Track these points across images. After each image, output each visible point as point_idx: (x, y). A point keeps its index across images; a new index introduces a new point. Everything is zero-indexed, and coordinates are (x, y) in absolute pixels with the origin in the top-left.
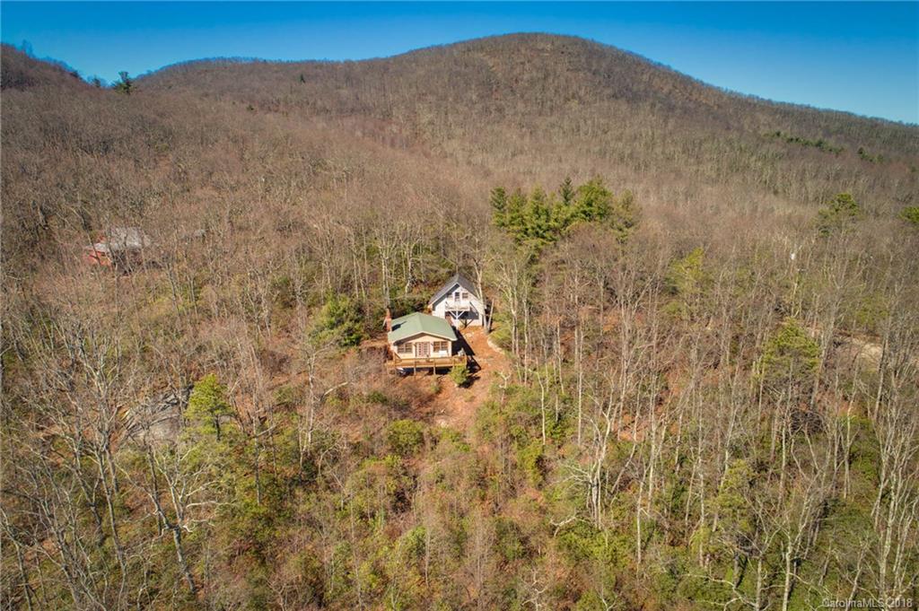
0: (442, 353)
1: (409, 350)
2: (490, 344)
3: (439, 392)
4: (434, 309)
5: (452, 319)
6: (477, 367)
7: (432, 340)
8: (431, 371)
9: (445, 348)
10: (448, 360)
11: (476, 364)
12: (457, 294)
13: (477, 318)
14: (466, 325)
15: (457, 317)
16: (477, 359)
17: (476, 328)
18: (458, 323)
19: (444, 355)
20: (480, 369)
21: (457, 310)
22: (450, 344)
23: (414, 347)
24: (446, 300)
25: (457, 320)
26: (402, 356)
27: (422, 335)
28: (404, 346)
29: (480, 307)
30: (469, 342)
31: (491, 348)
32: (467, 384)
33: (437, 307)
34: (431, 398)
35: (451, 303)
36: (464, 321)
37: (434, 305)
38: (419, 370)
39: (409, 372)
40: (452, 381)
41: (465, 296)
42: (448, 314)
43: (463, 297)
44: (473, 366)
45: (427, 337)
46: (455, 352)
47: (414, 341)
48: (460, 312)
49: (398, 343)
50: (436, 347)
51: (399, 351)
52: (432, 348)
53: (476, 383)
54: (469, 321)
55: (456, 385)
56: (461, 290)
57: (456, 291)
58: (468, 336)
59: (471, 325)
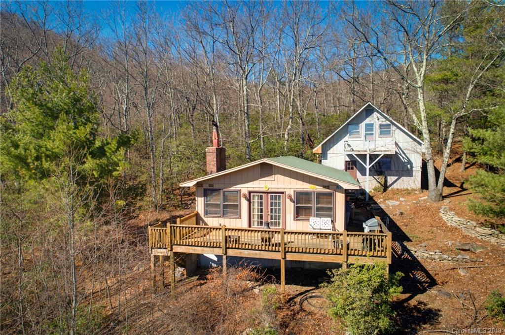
0: (321, 224)
1: (231, 209)
4: (324, 155)
5: (358, 174)
6: (420, 276)
7: (292, 186)
9: (328, 211)
12: (369, 127)
13: (409, 173)
14: (385, 187)
15: (368, 167)
16: (420, 254)
17: (408, 192)
18: (368, 183)
20: (433, 283)
21: (368, 154)
22: (340, 200)
23: (244, 204)
24: (346, 138)
25: (368, 177)
26: (212, 222)
28: (217, 200)
33: (330, 153)
35: (356, 142)
36: (381, 179)
37: (326, 148)
38: (228, 261)
41: (385, 130)
42: (352, 164)
43: (381, 133)
45: (279, 177)
47: (244, 188)
48: (373, 157)
50: (303, 205)
52: (290, 207)
54: (391, 179)
56: (375, 119)
57: (368, 121)
58: (388, 205)
59: (395, 186)
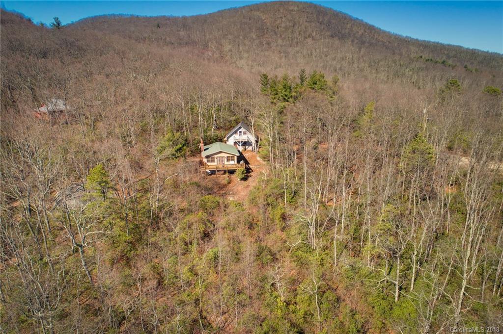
0: (232, 162)
1: (213, 161)
2: (258, 159)
3: (229, 183)
4: (227, 140)
5: (238, 146)
6: (251, 171)
7: (226, 155)
8: (225, 172)
9: (233, 160)
10: (234, 166)
11: (250, 169)
12: (240, 132)
13: (251, 145)
14: (245, 149)
15: (240, 145)
16: (251, 167)
17: (251, 151)
19: (233, 164)
21: (240, 141)
22: (236, 158)
23: (216, 159)
24: (234, 135)
25: (240, 147)
26: (209, 164)
27: (221, 152)
28: (210, 159)
29: (253, 139)
30: (247, 158)
31: (259, 161)
32: (245, 179)
33: (229, 139)
34: (225, 186)
35: (237, 137)
36: (244, 147)
38: (218, 171)
39: (213, 172)
40: (236, 178)
41: (245, 133)
42: (235, 143)
44: (248, 170)
45: (223, 154)
46: (238, 162)
47: (216, 156)
48: (242, 142)
49: (207, 157)
50: (228, 159)
51: (208, 161)
52: (226, 159)
53: (250, 178)
54: (247, 147)
55: (239, 179)
56: (242, 130)
57: (240, 130)
58: (246, 155)
59: (248, 149)
